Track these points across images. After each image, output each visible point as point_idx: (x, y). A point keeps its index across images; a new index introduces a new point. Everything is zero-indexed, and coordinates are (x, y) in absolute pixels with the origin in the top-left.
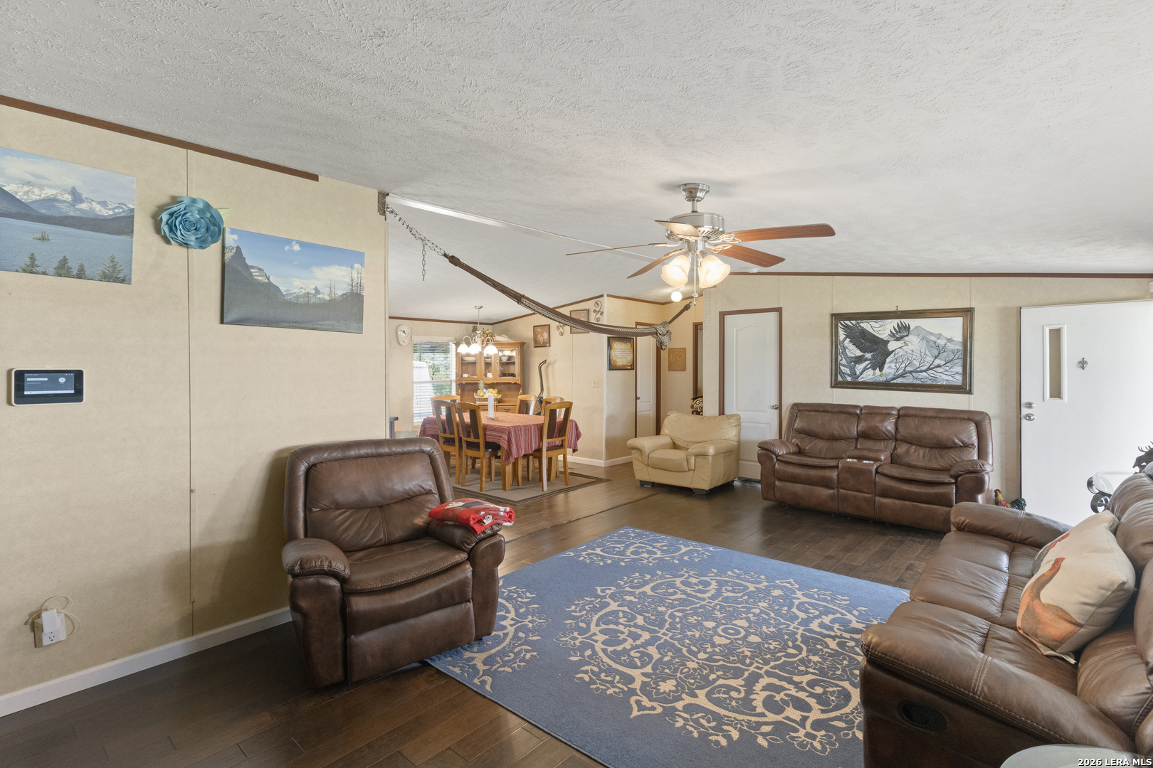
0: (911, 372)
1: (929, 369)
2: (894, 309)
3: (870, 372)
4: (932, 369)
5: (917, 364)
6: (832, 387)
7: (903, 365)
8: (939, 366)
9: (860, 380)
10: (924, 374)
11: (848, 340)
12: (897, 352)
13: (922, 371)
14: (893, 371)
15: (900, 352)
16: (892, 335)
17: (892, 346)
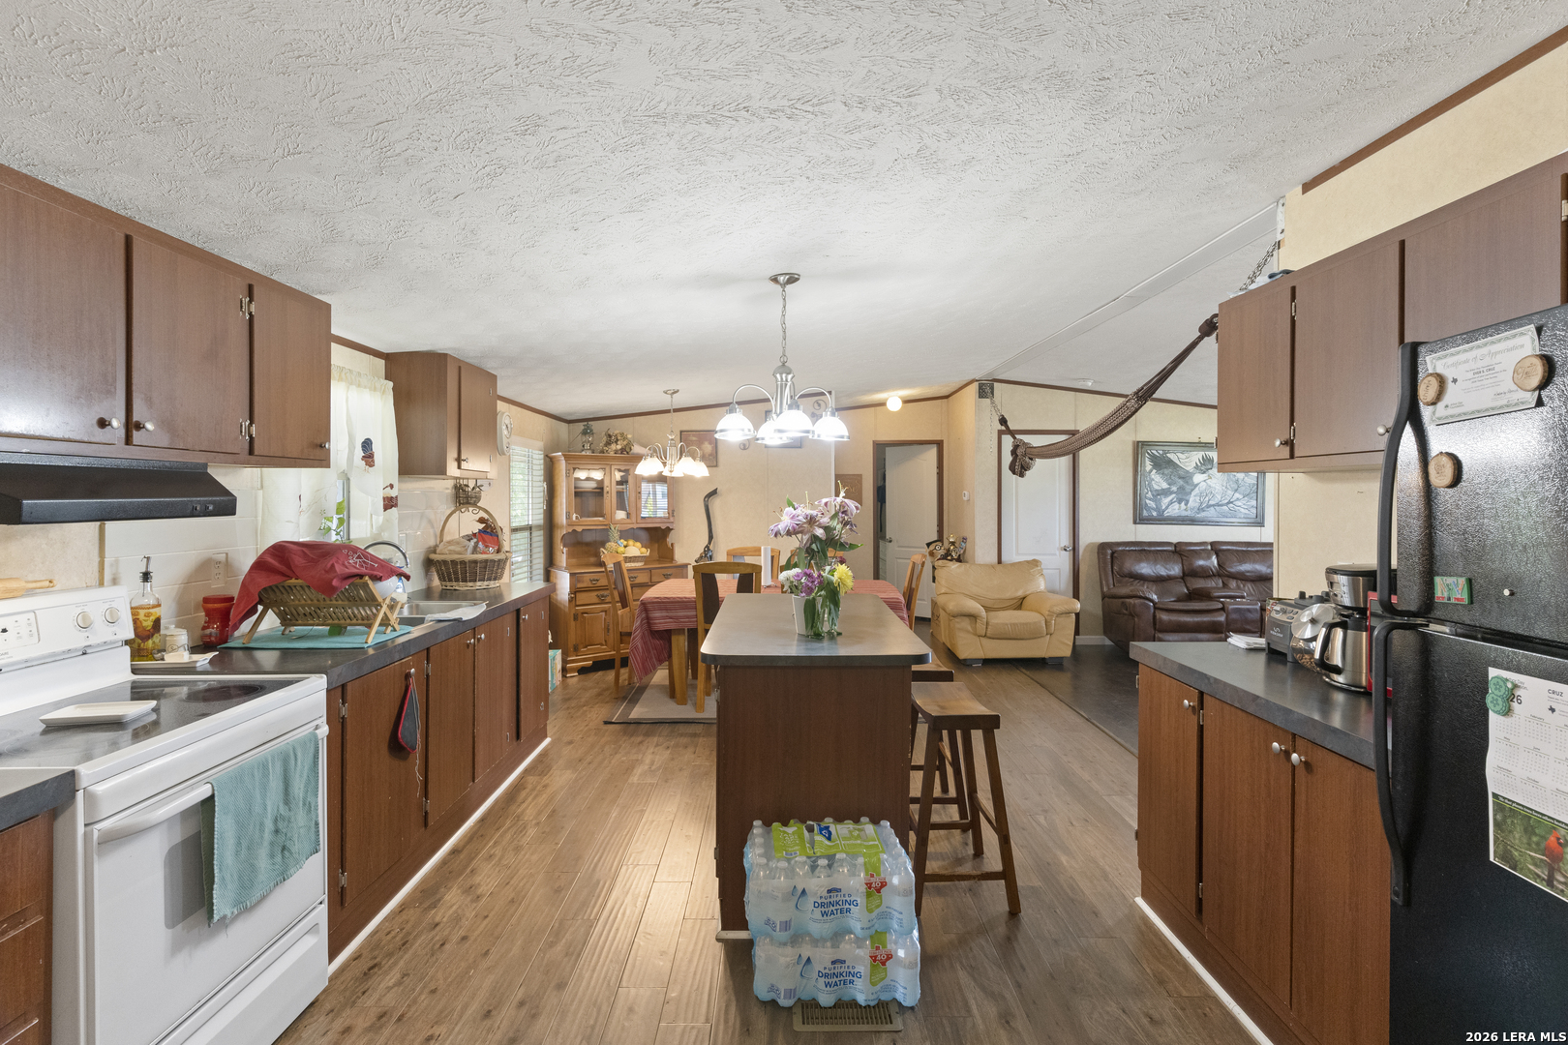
0: (1213, 505)
1: (1230, 502)
2: (1197, 440)
3: (1176, 506)
4: (1232, 503)
5: (1219, 498)
6: (1135, 523)
7: (1207, 499)
8: (1238, 499)
9: (1166, 514)
10: (1225, 508)
11: (1154, 471)
12: (1200, 485)
13: (1222, 505)
14: (1197, 505)
15: (1203, 486)
16: (1197, 467)
17: (1198, 478)
